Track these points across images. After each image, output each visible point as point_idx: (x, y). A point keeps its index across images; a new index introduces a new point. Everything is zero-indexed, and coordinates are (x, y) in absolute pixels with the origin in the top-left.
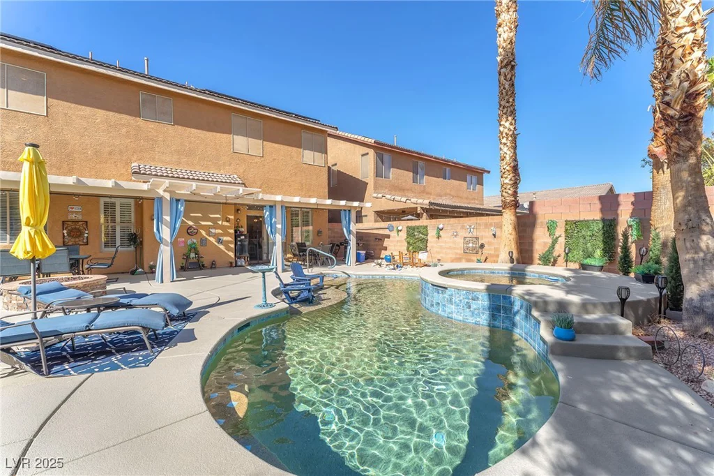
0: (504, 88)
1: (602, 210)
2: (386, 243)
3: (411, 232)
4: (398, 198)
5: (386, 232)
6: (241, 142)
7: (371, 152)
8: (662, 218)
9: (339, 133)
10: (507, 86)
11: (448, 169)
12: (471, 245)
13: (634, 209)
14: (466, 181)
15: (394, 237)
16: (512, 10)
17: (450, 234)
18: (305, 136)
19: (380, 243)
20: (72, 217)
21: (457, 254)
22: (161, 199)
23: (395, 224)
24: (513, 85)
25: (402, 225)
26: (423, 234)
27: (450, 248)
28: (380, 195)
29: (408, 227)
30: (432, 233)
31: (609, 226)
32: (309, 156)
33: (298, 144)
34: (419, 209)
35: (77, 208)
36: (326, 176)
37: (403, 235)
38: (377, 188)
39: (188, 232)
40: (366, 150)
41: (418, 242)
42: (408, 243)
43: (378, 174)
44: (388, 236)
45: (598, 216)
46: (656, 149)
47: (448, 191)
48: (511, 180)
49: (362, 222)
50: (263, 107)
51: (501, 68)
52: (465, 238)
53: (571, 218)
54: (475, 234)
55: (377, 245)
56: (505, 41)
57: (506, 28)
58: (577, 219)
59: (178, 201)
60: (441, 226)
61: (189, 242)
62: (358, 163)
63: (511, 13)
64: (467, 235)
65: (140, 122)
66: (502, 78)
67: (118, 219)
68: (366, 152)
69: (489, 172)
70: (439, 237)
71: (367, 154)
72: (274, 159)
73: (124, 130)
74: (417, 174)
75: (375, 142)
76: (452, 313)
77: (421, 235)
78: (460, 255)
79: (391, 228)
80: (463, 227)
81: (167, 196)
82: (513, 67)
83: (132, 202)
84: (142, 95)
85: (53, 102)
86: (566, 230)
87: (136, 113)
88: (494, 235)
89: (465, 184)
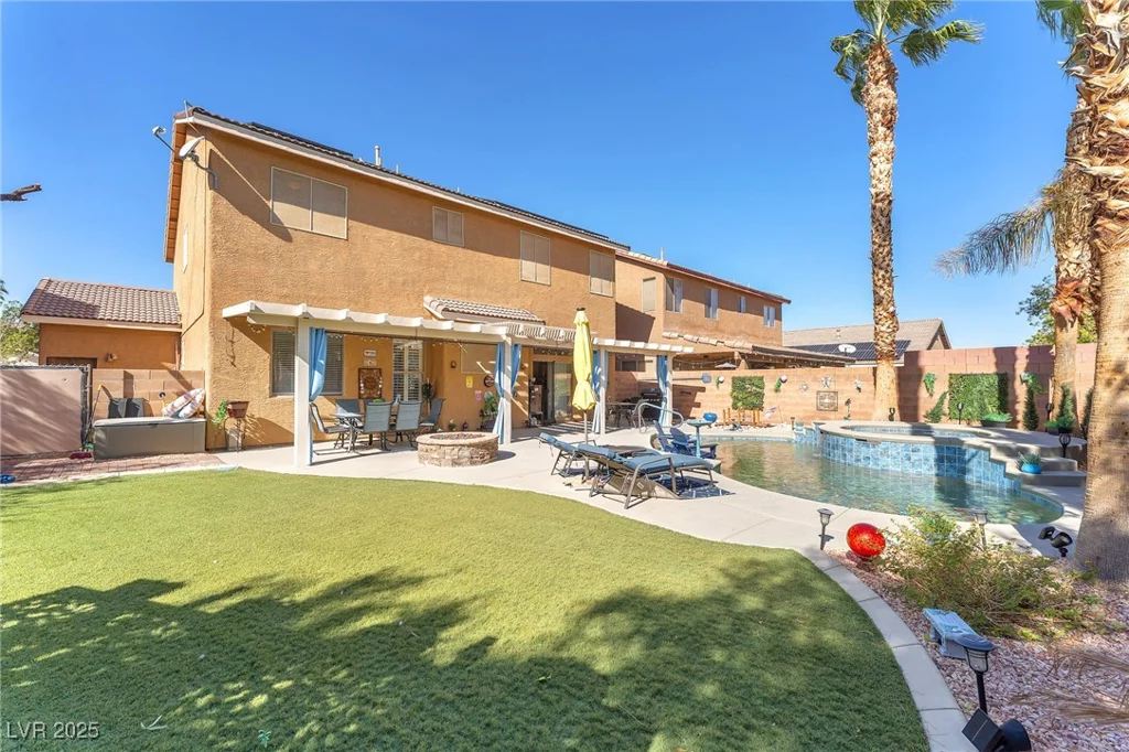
0: (880, 225)
1: (997, 364)
2: (699, 397)
3: (738, 384)
4: (702, 339)
5: (700, 384)
6: (530, 269)
7: (660, 277)
8: (1066, 375)
9: (631, 254)
10: (883, 223)
11: (743, 298)
12: (827, 401)
13: (1028, 364)
14: (762, 315)
15: (712, 390)
16: (889, 139)
17: (798, 387)
18: (593, 256)
19: (689, 397)
20: (368, 363)
21: (806, 411)
22: (503, 344)
23: (713, 373)
24: (890, 222)
25: (726, 376)
26: (757, 386)
27: (797, 404)
28: (676, 335)
29: (734, 378)
30: (769, 386)
31: (1005, 382)
32: (597, 284)
33: (584, 270)
34: (736, 354)
35: (371, 353)
36: (614, 309)
37: (727, 388)
38: (667, 324)
39: (485, 384)
40: (652, 273)
41: (748, 399)
42: (735, 398)
43: (668, 307)
44: (703, 389)
45: (993, 370)
46: (1060, 308)
47: (743, 328)
48: (889, 327)
49: (644, 370)
50: (551, 222)
51: (877, 201)
52: (818, 392)
53: (956, 371)
54: (833, 388)
55: (683, 401)
56: (881, 173)
57: (882, 159)
58: (964, 372)
59: (516, 345)
60: (784, 378)
61: (486, 396)
62: (639, 289)
63: (888, 142)
64: (821, 388)
65: (432, 245)
66: (878, 214)
67: (406, 366)
68: (652, 276)
69: (789, 302)
70: (777, 390)
71: (654, 278)
72: (562, 289)
73: (417, 254)
74: (709, 306)
75: (668, 265)
76: (887, 465)
77: (754, 388)
78: (813, 412)
79: (706, 379)
80: (815, 379)
81: (509, 341)
82: (890, 202)
83: (418, 345)
84: (435, 211)
85: (353, 223)
86: (951, 384)
87: (428, 236)
88: (859, 389)
89: (761, 319)
